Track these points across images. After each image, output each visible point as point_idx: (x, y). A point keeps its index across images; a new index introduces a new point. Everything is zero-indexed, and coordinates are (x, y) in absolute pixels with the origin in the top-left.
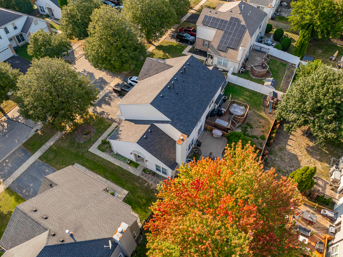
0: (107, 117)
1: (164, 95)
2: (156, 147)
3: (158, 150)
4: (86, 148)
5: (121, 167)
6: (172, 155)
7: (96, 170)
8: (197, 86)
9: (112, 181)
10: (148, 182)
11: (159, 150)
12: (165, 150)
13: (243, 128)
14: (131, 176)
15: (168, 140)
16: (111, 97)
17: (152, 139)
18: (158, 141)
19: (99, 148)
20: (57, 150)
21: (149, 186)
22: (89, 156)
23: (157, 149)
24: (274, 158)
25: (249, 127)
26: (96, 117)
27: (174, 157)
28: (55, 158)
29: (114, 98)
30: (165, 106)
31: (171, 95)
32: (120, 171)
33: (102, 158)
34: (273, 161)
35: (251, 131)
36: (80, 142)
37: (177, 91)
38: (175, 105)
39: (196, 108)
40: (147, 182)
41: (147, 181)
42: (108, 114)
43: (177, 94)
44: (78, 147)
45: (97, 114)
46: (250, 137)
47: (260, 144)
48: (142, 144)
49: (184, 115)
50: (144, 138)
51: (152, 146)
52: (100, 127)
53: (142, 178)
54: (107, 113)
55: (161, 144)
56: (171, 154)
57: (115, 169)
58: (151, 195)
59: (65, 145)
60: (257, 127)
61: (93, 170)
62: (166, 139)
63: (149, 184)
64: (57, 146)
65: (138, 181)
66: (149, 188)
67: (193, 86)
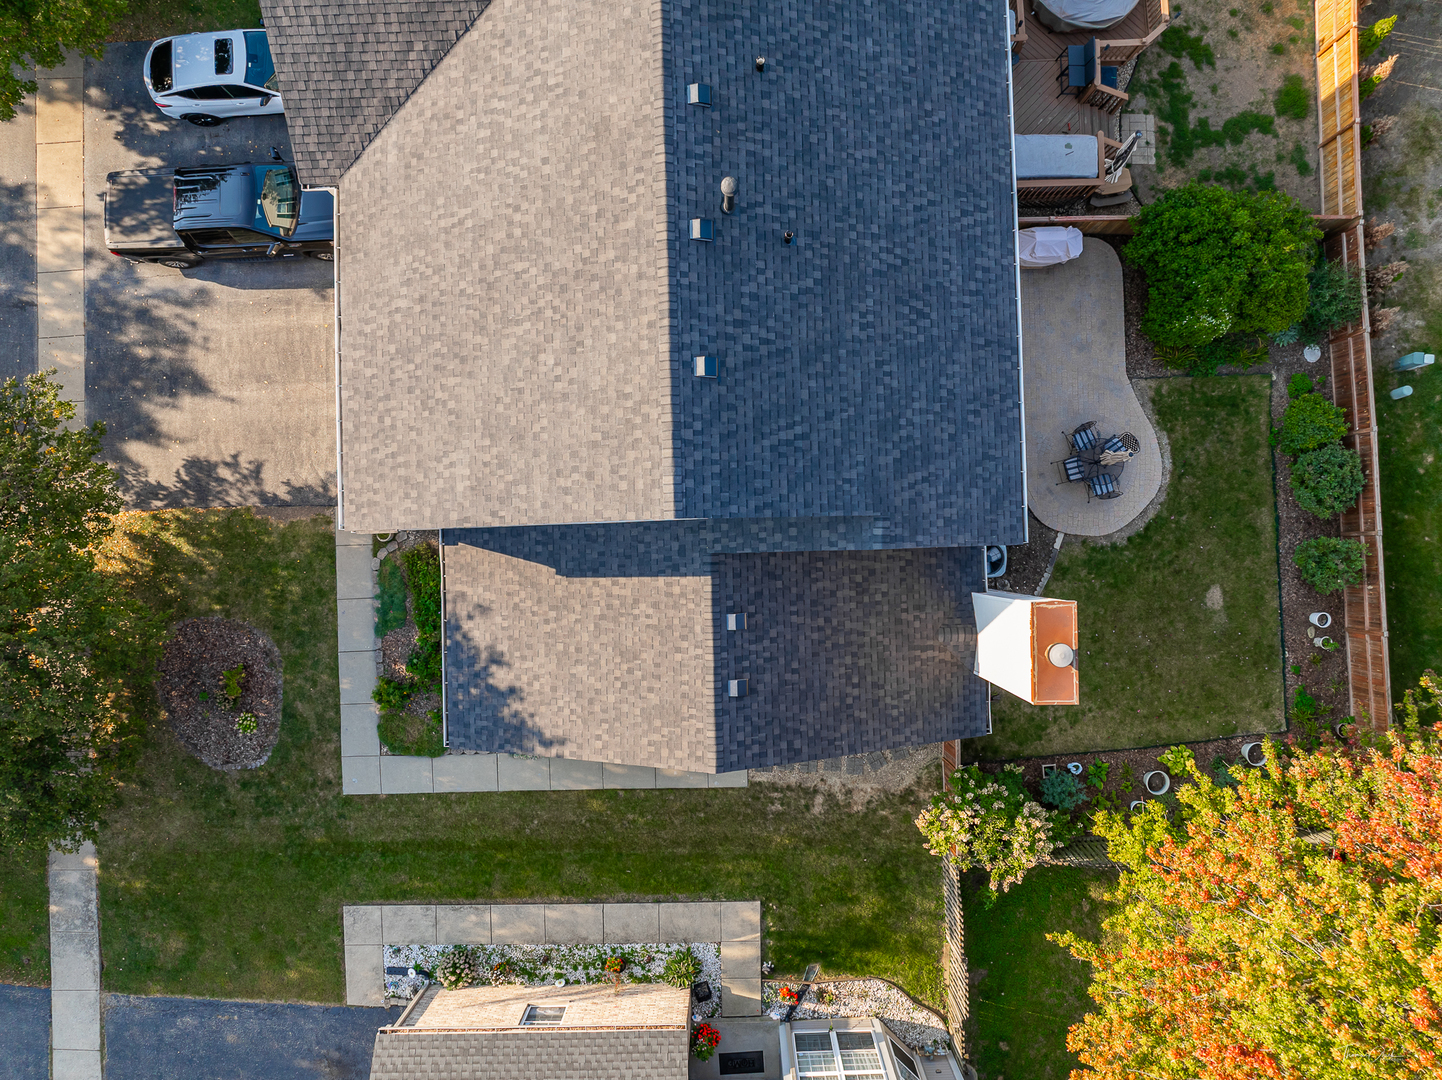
0: (260, 493)
1: (713, 348)
2: (830, 685)
3: (849, 701)
4: (313, 785)
5: (615, 791)
6: (930, 653)
7: (488, 884)
8: (865, 30)
9: (623, 894)
10: (822, 787)
11: (856, 692)
12: (882, 661)
13: (1155, 95)
14: (707, 805)
15: (859, 578)
16: (157, 313)
17: (782, 661)
18: (815, 636)
19: (394, 740)
20: (156, 887)
21: (837, 804)
22: (380, 828)
23: (843, 697)
24: (1405, 224)
25: (1186, 63)
26: (187, 530)
27: (948, 657)
28: (195, 938)
29: (189, 314)
30: (774, 440)
31: (752, 288)
32: (631, 817)
33: (462, 798)
34: (1408, 254)
35: (1214, 89)
36: (245, 769)
37: (768, 209)
38: (827, 358)
39: (954, 260)
40: (816, 791)
41: (810, 784)
42: (244, 465)
43: (785, 251)
44: (268, 807)
45: (173, 500)
46: (1217, 140)
47: (1293, 161)
48: (748, 748)
49: (923, 388)
50: (734, 704)
51: (810, 703)
52: (281, 597)
53: (774, 787)
54: (233, 465)
55: (842, 641)
56: (924, 649)
57: (590, 820)
58: (880, 842)
59: (177, 825)
60: (1233, 34)
61: (474, 896)
62: (846, 580)
63: (830, 796)
64: (137, 865)
65: (764, 815)
66: (850, 815)
67: (841, 52)
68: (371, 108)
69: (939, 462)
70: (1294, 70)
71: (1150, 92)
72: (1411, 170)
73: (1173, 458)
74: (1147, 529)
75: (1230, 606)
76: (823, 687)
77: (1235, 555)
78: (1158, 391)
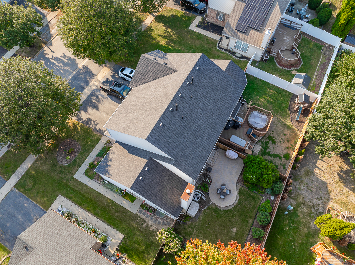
0: (95, 128)
1: (164, 124)
2: (156, 189)
3: (157, 194)
4: (70, 173)
5: (114, 202)
6: (175, 197)
7: (84, 205)
8: (209, 101)
9: (103, 220)
10: (147, 222)
11: (159, 194)
12: (166, 192)
13: (263, 144)
14: (127, 213)
15: (170, 177)
16: (99, 97)
17: (151, 180)
18: (158, 180)
19: (87, 173)
20: (35, 175)
21: (148, 227)
22: (74, 185)
24: (299, 185)
25: (270, 142)
26: (81, 127)
27: (178, 200)
28: (34, 186)
29: (103, 99)
30: (166, 140)
31: (174, 120)
32: (113, 207)
33: (90, 188)
34: (297, 191)
35: (273, 148)
36: (62, 165)
37: (182, 113)
38: (180, 135)
39: (206, 136)
40: (146, 222)
41: (146, 220)
42: (96, 122)
43: (182, 119)
44: (61, 172)
45: (83, 122)
46: (271, 156)
47: (283, 166)
48: (137, 189)
49: (192, 148)
50: (139, 181)
51: (151, 190)
52: (87, 143)
53: (139, 217)
54: (94, 122)
55: (162, 184)
56: (174, 196)
57: (107, 204)
58: (151, 238)
59: (46, 167)
60: (281, 142)
61: (80, 205)
62: (168, 176)
63: (148, 224)
64: (35, 170)
65: (135, 221)
66: (149, 230)
67: (204, 102)
68: (143, 81)
69: (188, 160)
70: (289, 152)
71: (262, 143)
72: (303, 177)
73: (238, 201)
74: (228, 210)
75: (237, 233)
76: (154, 189)
77: (242, 224)
78: (241, 188)
